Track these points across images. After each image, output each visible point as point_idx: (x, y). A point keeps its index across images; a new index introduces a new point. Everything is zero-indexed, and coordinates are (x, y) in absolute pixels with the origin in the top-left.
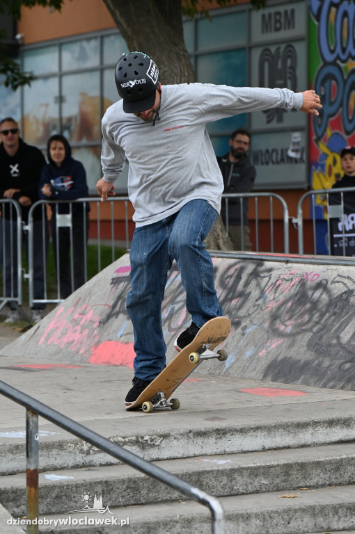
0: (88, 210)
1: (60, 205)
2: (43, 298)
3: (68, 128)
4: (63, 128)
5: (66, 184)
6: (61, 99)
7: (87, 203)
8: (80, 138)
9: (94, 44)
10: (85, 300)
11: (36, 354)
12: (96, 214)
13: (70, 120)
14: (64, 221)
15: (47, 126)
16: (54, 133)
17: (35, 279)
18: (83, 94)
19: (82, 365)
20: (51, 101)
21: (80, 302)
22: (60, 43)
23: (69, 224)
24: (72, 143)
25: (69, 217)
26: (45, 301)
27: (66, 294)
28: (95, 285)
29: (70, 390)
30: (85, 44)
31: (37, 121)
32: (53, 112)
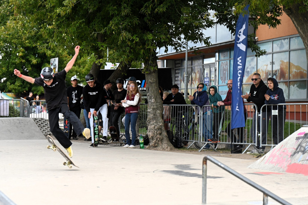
0: (285, 108)
1: (273, 106)
2: (266, 144)
3: (276, 75)
4: (273, 75)
5: (275, 98)
6: (273, 63)
7: (285, 105)
8: (280, 79)
9: (287, 41)
10: (285, 146)
11: (264, 168)
12: (288, 110)
13: (276, 71)
14: (275, 112)
15: (267, 74)
16: (270, 77)
17: (262, 136)
18: (282, 62)
19: (283, 173)
20: (269, 63)
21: (283, 147)
22: (273, 41)
23: (277, 114)
24: (278, 80)
25: (277, 111)
26: (267, 145)
27: (276, 143)
28: (289, 140)
29: (279, 184)
30: (283, 41)
31: (263, 72)
32: (269, 68)
